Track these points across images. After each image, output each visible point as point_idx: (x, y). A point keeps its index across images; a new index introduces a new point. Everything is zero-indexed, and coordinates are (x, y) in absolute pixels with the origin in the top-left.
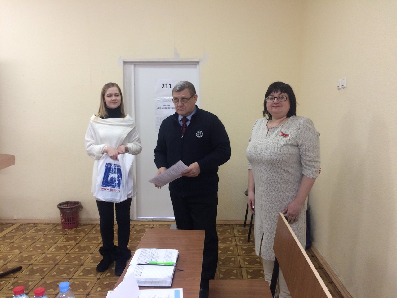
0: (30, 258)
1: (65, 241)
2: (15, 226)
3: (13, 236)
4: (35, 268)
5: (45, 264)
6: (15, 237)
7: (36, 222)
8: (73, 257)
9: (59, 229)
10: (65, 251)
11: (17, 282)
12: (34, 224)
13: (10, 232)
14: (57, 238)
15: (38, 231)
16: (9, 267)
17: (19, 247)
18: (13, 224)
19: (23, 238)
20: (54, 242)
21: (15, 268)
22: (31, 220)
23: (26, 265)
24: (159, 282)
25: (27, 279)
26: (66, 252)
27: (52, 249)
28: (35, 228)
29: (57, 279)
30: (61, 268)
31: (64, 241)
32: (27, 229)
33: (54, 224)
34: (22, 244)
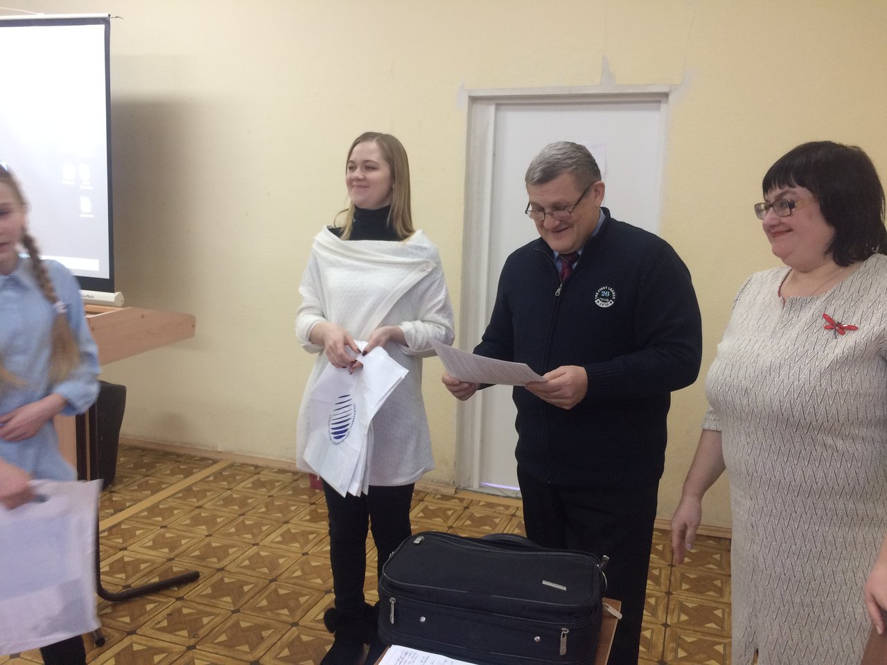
0: (223, 552)
1: (308, 521)
2: (216, 468)
3: (207, 490)
4: (227, 580)
5: (249, 572)
6: (208, 494)
7: (260, 464)
8: (314, 567)
9: (302, 486)
10: (302, 547)
11: (179, 610)
12: (256, 467)
14: (293, 508)
15: (259, 484)
16: (175, 569)
17: (210, 522)
18: (215, 462)
19: (223, 500)
20: (284, 520)
21: (186, 573)
22: (252, 456)
23: (211, 570)
25: (201, 607)
26: (302, 550)
27: (276, 536)
28: (256, 477)
29: (265, 620)
30: (281, 592)
31: (305, 521)
32: (238, 478)
33: (295, 473)
34: (219, 513)
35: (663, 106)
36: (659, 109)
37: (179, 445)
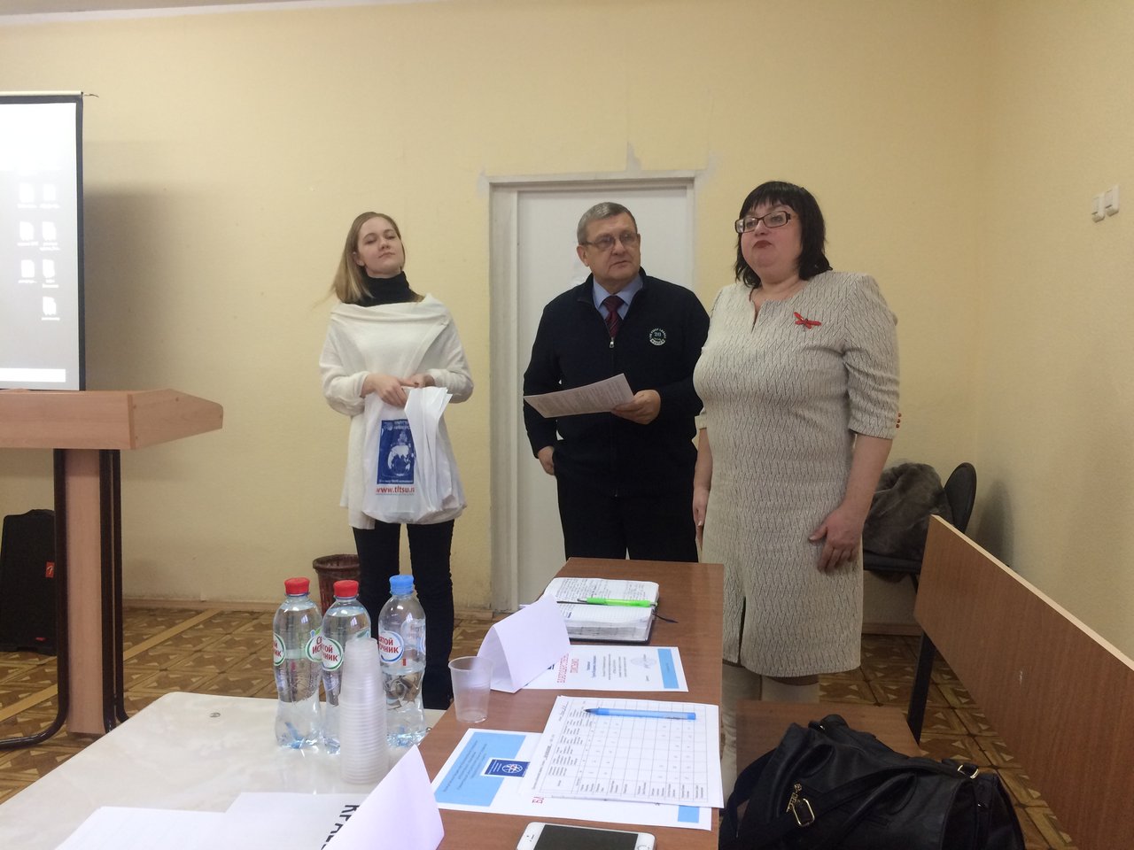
2: (201, 618)
3: (200, 637)
6: (204, 639)
7: (256, 609)
12: (252, 613)
13: (190, 628)
15: (262, 628)
17: (218, 662)
18: (198, 612)
19: (225, 643)
22: (243, 603)
24: (616, 631)
28: (255, 622)
32: (234, 624)
34: (226, 654)
35: (689, 192)
36: (684, 195)
37: (149, 598)
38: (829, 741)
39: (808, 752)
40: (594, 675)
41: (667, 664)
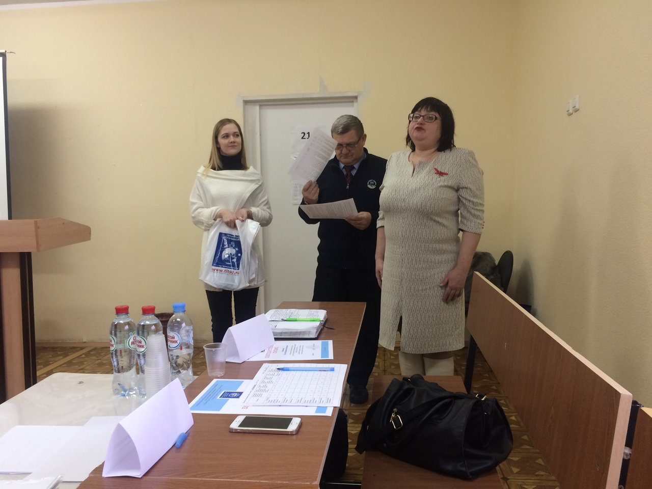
2: (84, 351)
3: (83, 362)
13: (77, 357)
18: (82, 349)
35: (355, 104)
36: (353, 106)
37: (53, 341)
38: (412, 386)
39: (401, 392)
40: (285, 354)
41: (325, 348)
